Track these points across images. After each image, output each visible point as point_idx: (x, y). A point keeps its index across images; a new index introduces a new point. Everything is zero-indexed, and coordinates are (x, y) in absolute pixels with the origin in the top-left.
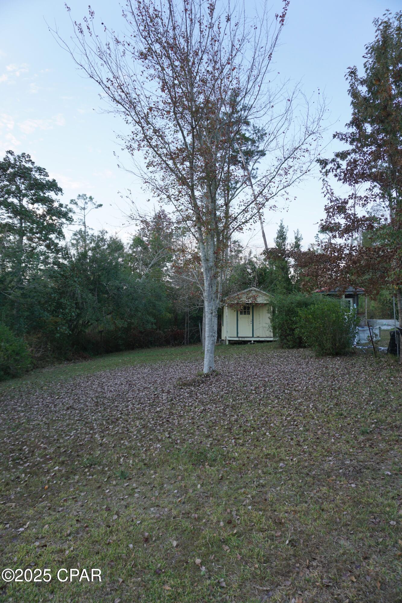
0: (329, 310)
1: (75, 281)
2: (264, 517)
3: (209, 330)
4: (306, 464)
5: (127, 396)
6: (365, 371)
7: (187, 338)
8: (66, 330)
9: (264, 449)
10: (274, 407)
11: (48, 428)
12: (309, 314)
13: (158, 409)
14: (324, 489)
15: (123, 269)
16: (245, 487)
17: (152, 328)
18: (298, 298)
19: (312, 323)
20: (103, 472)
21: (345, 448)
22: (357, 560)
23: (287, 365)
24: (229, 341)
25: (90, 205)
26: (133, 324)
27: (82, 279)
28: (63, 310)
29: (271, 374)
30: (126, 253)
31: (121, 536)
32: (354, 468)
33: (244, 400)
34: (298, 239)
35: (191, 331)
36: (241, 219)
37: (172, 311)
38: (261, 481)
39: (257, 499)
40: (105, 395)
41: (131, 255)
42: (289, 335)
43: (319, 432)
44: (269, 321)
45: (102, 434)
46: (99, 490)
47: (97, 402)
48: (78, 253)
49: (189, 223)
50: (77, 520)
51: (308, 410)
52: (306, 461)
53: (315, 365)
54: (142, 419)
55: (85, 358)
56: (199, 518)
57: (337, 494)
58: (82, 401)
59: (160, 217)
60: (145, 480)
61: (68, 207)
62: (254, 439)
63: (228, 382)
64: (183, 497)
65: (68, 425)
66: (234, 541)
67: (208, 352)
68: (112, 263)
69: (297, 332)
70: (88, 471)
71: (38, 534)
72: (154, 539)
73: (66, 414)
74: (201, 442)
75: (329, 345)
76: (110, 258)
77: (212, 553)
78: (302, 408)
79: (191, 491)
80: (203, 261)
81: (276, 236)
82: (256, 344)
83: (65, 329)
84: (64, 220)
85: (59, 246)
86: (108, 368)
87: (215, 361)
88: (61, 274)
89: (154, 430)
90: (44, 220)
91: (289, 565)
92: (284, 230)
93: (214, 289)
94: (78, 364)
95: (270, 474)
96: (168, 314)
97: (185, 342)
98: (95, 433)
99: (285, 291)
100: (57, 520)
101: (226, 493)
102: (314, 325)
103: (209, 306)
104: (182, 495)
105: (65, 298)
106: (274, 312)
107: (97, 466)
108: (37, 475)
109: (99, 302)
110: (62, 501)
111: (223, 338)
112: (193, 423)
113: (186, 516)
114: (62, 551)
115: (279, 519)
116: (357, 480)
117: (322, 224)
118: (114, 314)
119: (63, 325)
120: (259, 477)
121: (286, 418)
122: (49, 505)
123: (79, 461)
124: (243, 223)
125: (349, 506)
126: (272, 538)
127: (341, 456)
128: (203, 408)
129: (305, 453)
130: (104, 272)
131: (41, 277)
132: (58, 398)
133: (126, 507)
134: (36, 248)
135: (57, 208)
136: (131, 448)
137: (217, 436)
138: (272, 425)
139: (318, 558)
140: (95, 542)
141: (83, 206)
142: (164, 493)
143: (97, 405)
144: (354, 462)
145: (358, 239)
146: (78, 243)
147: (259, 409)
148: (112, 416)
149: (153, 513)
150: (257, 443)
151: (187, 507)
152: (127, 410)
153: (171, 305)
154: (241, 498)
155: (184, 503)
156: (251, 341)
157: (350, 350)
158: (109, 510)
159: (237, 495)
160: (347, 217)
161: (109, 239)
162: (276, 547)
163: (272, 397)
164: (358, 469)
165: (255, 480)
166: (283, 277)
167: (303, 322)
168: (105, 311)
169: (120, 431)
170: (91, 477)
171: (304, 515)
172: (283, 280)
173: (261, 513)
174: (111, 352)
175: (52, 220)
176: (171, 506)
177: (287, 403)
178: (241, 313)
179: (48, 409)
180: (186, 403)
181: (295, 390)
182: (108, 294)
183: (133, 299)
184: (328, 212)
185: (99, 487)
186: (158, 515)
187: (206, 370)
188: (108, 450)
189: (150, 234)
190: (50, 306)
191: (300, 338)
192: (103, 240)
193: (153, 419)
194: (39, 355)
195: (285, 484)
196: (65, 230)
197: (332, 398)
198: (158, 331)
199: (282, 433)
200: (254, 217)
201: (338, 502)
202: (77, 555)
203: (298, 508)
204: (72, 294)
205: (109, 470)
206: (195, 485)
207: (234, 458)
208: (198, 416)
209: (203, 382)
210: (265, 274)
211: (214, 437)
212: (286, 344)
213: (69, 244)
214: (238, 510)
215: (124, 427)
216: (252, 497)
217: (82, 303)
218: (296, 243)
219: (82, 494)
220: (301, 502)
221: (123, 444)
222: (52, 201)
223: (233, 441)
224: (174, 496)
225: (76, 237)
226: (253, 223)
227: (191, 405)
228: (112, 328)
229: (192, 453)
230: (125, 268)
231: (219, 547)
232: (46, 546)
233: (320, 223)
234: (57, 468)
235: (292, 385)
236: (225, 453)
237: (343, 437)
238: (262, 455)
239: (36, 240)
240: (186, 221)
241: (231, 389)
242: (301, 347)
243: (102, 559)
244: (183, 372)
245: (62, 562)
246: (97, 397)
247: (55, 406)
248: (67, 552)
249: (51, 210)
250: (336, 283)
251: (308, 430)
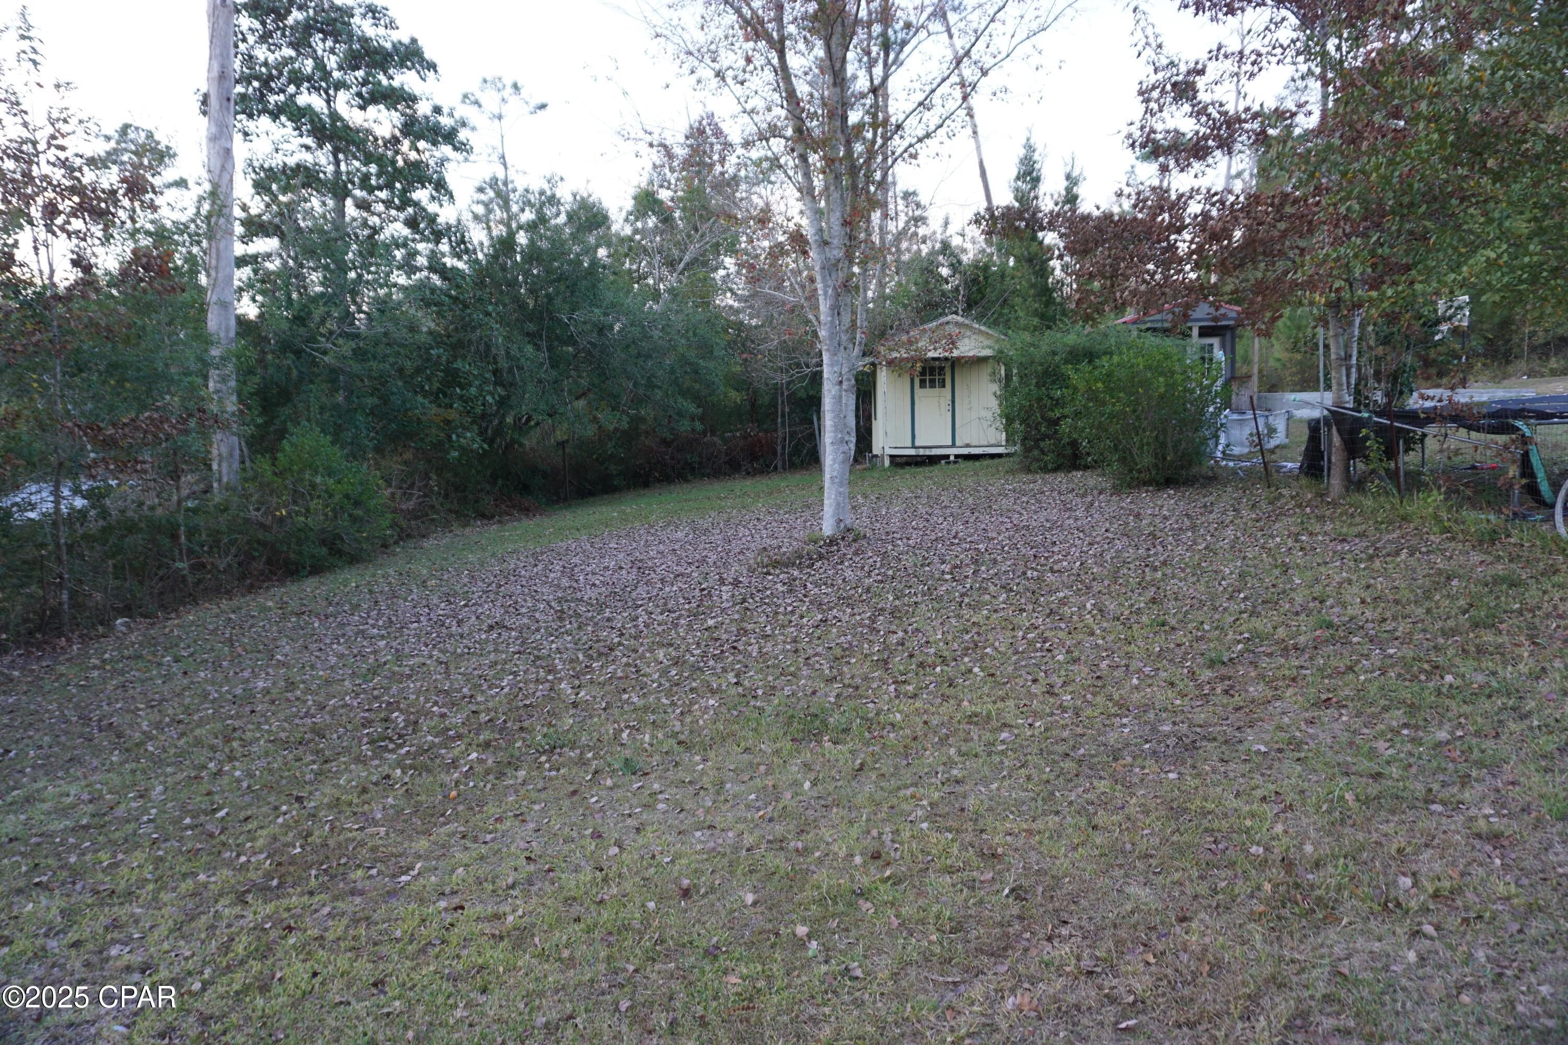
0: (1148, 367)
1: (488, 314)
2: (957, 845)
3: (835, 426)
4: (1066, 734)
5: (634, 595)
6: (1237, 521)
7: (783, 453)
8: (473, 440)
9: (966, 703)
10: (995, 611)
11: (447, 673)
12: (1096, 381)
13: (711, 622)
14: (1103, 785)
15: (612, 278)
16: (915, 785)
17: (693, 430)
18: (1071, 339)
19: (1104, 404)
20: (582, 762)
21: (1161, 695)
22: (1162, 923)
23: (1036, 512)
24: (891, 456)
25: (515, 108)
26: (643, 420)
27: (505, 306)
28: (462, 389)
29: (994, 535)
30: (617, 235)
31: (628, 886)
32: (1180, 739)
33: (924, 595)
34: (1072, 181)
35: (793, 435)
36: (914, 128)
37: (741, 384)
38: (955, 772)
39: (943, 809)
40: (579, 595)
41: (631, 239)
42: (1044, 437)
43: (1104, 665)
44: (994, 403)
45: (577, 682)
46: (575, 798)
47: (562, 611)
48: (492, 238)
49: (777, 145)
50: (529, 858)
51: (1080, 616)
52: (1064, 727)
53: (1109, 510)
54: (671, 645)
55: (526, 511)
56: (806, 849)
57: (1132, 795)
58: (524, 610)
59: (701, 132)
60: (681, 775)
61: (457, 115)
62: (942, 682)
63: (885, 555)
64: (770, 808)
65: (494, 664)
66: (886, 893)
67: (833, 483)
68: (580, 263)
69: (1065, 427)
70: (548, 761)
71: (442, 884)
72: (702, 891)
73: (487, 641)
74: (814, 693)
75: (1146, 460)
76: (577, 248)
77: (833, 916)
78: (1067, 611)
79: (788, 795)
80: (814, 246)
81: (1014, 173)
82: (962, 464)
83: (471, 439)
84: (446, 150)
85: (439, 220)
86: (583, 531)
87: (854, 508)
88: (450, 297)
89: (699, 669)
90: (397, 152)
91: (1007, 935)
92: (1036, 157)
93: (846, 319)
94: (509, 526)
95: (976, 756)
96: (733, 394)
97: (780, 464)
98: (561, 680)
99: (1036, 321)
100: (482, 858)
101: (871, 799)
102: (1109, 408)
103: (832, 365)
104: (766, 806)
105: (464, 357)
106: (1008, 377)
107: (566, 749)
108: (429, 771)
109: (552, 367)
110: (491, 821)
111: (876, 450)
112: (796, 651)
113: (777, 845)
114: (498, 917)
115: (990, 848)
116: (1184, 763)
117: (1129, 136)
118: (592, 396)
119: (466, 429)
120: (949, 764)
121: (1026, 633)
122: (462, 829)
123: (524, 740)
124: (920, 140)
125: (1158, 819)
126: (971, 885)
127: (1151, 715)
128: (820, 617)
129: (1064, 711)
130: (562, 288)
131: (400, 303)
132: (466, 606)
133: (638, 830)
134: (382, 228)
135: (426, 118)
136: (646, 709)
137: (852, 677)
138: (988, 650)
139: (1074, 921)
140: (570, 901)
141: (496, 112)
142: (726, 800)
143: (561, 619)
144: (1184, 728)
145: (1246, 175)
146: (489, 211)
147: (959, 617)
148: (598, 641)
149: (701, 842)
150: (950, 691)
151: (779, 829)
152: (635, 626)
153: (738, 368)
154: (905, 806)
155: (771, 820)
156: (947, 457)
157: (1204, 470)
158: (600, 836)
159: (895, 801)
160: (1200, 112)
161: (570, 199)
162: (981, 902)
163: (992, 588)
164: (1187, 741)
165: (940, 769)
166: (1033, 286)
167: (1080, 398)
168: (570, 390)
169: (620, 674)
170: (553, 773)
171: (1051, 838)
172: (1032, 292)
173: (950, 836)
174: (592, 494)
175: (418, 150)
176: (741, 827)
177: (1029, 600)
178: (923, 384)
179: (444, 630)
180: (779, 606)
181: (1052, 570)
182: (574, 343)
183: (639, 355)
184: (1147, 101)
185: (575, 793)
186: (711, 844)
187: (828, 528)
188: (591, 717)
189: (678, 180)
190: (429, 379)
191: (1074, 444)
192: (553, 200)
193: (698, 644)
194: (411, 504)
195: (1010, 776)
196: (452, 177)
197: (1142, 586)
198: (708, 438)
199: (1010, 669)
200: (948, 122)
201: (1133, 809)
202: (534, 925)
203: (1039, 825)
204: (482, 347)
205: (594, 758)
206: (796, 784)
207: (893, 725)
208: (807, 635)
209: (821, 557)
210: (986, 278)
211: (847, 682)
212: (1038, 460)
213: (467, 217)
214: (896, 832)
215: (628, 665)
216: (931, 804)
217: (510, 370)
218: (1068, 190)
219: (537, 807)
220: (1044, 813)
221: (627, 702)
222: (412, 99)
223: (892, 688)
224: (748, 807)
225: (482, 197)
226: (945, 139)
227: (792, 612)
228: (590, 431)
229: (793, 716)
230: (615, 273)
231: (850, 904)
232: (462, 908)
233: (1124, 133)
234: (474, 755)
235: (1046, 558)
236: (871, 715)
237: (1163, 674)
238: (958, 716)
239: (380, 207)
240: (767, 140)
241: (890, 572)
242: (1076, 467)
243: (589, 930)
244: (773, 536)
245: (501, 938)
246: (559, 601)
247: (460, 623)
248: (510, 918)
249: (413, 124)
250: (1163, 294)
251: (1076, 661)
